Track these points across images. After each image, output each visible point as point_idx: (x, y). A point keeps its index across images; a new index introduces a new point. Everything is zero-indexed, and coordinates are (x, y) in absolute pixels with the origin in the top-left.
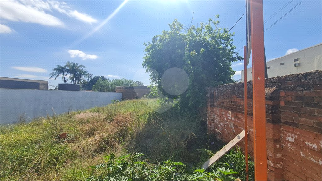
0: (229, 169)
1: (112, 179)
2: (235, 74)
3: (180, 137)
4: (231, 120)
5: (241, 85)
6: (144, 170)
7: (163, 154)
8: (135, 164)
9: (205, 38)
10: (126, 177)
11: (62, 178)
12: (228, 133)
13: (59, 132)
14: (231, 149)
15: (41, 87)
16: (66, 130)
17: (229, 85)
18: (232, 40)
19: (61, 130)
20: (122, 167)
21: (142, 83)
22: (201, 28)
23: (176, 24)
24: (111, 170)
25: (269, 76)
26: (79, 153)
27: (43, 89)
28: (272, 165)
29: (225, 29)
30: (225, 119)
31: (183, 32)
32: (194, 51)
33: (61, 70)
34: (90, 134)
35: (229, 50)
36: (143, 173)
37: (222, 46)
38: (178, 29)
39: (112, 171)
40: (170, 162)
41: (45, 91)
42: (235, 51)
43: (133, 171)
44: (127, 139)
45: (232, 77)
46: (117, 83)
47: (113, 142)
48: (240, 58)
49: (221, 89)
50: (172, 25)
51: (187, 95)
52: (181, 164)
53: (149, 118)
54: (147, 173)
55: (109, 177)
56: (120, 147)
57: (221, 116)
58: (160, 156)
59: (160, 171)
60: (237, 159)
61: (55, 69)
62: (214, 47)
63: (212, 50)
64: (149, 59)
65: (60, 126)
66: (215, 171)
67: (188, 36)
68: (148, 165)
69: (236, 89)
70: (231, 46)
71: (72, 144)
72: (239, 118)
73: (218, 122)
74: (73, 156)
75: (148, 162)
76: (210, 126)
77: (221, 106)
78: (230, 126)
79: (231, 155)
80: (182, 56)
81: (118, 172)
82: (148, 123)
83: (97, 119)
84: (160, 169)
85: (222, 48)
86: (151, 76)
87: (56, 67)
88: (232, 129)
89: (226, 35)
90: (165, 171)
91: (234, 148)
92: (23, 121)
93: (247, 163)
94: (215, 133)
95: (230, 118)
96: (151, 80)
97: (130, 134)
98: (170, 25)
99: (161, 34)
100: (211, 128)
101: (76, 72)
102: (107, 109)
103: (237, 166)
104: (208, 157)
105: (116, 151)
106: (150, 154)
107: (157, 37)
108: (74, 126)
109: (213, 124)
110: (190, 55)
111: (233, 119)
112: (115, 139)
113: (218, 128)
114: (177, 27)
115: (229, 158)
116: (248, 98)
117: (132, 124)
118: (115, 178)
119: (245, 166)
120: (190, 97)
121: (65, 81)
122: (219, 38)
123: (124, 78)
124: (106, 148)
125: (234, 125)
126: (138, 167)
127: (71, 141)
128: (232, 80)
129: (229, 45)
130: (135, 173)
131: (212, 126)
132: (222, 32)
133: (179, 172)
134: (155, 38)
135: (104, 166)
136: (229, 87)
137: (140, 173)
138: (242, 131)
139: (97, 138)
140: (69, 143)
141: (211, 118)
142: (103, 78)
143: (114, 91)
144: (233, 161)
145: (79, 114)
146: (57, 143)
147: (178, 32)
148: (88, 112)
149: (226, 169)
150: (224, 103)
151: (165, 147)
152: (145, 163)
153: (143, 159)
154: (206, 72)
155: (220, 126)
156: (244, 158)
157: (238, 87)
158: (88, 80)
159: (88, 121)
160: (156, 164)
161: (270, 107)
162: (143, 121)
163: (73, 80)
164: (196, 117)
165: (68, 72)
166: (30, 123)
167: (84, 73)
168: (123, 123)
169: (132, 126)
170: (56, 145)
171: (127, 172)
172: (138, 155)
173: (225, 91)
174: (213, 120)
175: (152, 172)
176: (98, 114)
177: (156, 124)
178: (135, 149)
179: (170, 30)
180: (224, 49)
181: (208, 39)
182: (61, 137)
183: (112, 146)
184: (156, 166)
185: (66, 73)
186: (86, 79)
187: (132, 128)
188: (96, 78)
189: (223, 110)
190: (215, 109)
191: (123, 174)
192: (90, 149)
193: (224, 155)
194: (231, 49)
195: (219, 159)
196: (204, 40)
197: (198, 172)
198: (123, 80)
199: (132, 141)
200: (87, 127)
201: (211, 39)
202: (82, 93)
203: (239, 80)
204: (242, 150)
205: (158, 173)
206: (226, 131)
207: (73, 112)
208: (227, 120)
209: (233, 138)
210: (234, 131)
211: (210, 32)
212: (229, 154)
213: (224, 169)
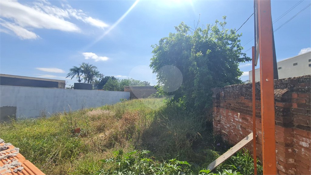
0: (236, 172)
1: (120, 173)
2: (242, 75)
3: (185, 137)
4: (239, 122)
5: (249, 86)
6: (150, 167)
7: (168, 153)
8: (142, 160)
9: (211, 39)
10: (133, 173)
11: (75, 169)
12: (235, 135)
13: (74, 127)
14: (238, 152)
15: (60, 86)
16: (79, 125)
17: (236, 86)
18: (239, 41)
19: (75, 125)
20: (129, 162)
21: (149, 83)
22: (207, 30)
23: (182, 27)
24: (119, 165)
25: (280, 77)
26: (90, 147)
27: (61, 88)
28: (284, 170)
29: (232, 30)
30: (232, 120)
31: (190, 34)
32: (200, 52)
33: (76, 71)
34: (100, 130)
35: (236, 51)
36: (149, 169)
37: (229, 47)
38: (185, 31)
39: (121, 166)
40: (175, 161)
41: (62, 90)
42: (242, 51)
43: (140, 167)
44: (134, 136)
45: (239, 78)
46: (125, 83)
47: (121, 138)
48: (247, 59)
49: (228, 89)
50: (179, 28)
51: (193, 95)
52: (186, 163)
53: (155, 116)
54: (152, 170)
55: (118, 171)
56: (127, 143)
57: (227, 116)
58: (166, 154)
59: (165, 168)
60: (245, 161)
61: (71, 70)
62: (220, 48)
63: (218, 51)
64: (156, 60)
65: (75, 122)
66: (221, 173)
67: (194, 38)
68: (154, 162)
69: (244, 90)
70: (238, 46)
71: (85, 138)
72: (247, 120)
73: (224, 123)
74: (85, 150)
75: (153, 159)
76: (216, 127)
77: (228, 107)
78: (237, 128)
79: (238, 158)
80: (187, 57)
81: (126, 167)
82: (154, 121)
83: (107, 117)
84: (166, 167)
85: (229, 49)
86: (157, 76)
87: (73, 68)
88: (239, 130)
89: (233, 35)
90: (170, 169)
91: (241, 151)
92: (44, 116)
93: (256, 167)
94: (221, 135)
95: (237, 120)
96: (157, 81)
97: (137, 131)
98: (176, 28)
99: (168, 36)
100: (217, 129)
101: (90, 72)
102: (116, 107)
103: (244, 169)
104: (213, 158)
105: (124, 147)
106: (156, 152)
107: (163, 40)
108: (87, 122)
109: (219, 125)
110: (196, 57)
111: (240, 120)
112: (123, 136)
113: (224, 129)
114: (183, 29)
115: (236, 160)
116: (257, 99)
117: (139, 122)
118: (123, 173)
119: (253, 170)
120: (196, 97)
121: (80, 81)
122: (225, 39)
123: (131, 79)
124: (115, 143)
125: (241, 126)
126: (144, 164)
127: (84, 135)
128: (239, 81)
129: (236, 46)
130: (141, 169)
131: (218, 127)
132: (229, 33)
133: (185, 171)
134: (162, 41)
135: (113, 161)
136: (236, 88)
137: (146, 170)
138: (250, 133)
139: (107, 134)
140: (82, 137)
141: (218, 119)
142: (113, 78)
143: (123, 90)
144: (240, 164)
145: (91, 111)
146: (72, 137)
147: (184, 34)
148: (99, 109)
149: (233, 172)
150: (230, 104)
151: (170, 146)
152: (151, 160)
153: (149, 156)
154: (212, 72)
155: (226, 127)
156: (253, 162)
157: (246, 88)
158: (100, 80)
159: (99, 118)
160: (162, 162)
161: (281, 110)
162: (150, 120)
163: (86, 79)
164: (202, 117)
165: (82, 73)
166: (49, 118)
167: (96, 74)
168: (130, 121)
169: (139, 124)
170: (71, 139)
171: (134, 168)
172: (145, 152)
173: (232, 92)
174: (219, 121)
175: (157, 169)
176: (107, 112)
177: (162, 122)
178: (141, 146)
179: (176, 33)
180: (231, 50)
181: (215, 40)
182: (75, 132)
183: (120, 142)
184: (161, 164)
185: (80, 74)
186: (98, 79)
187: (139, 125)
188: (107, 78)
189: (230, 111)
190: (221, 110)
191: (130, 170)
192: (100, 144)
193: (231, 157)
194: (238, 50)
195: (226, 160)
196: (211, 41)
197: (204, 172)
198: (131, 80)
199: (138, 139)
200: (98, 123)
201: (217, 40)
202: (94, 93)
203: (247, 81)
204: (250, 153)
205: (163, 171)
206: (233, 133)
207: (86, 109)
208: (234, 122)
209: (241, 140)
210: (242, 133)
211: (217, 34)
212: (236, 156)
213: (231, 171)
